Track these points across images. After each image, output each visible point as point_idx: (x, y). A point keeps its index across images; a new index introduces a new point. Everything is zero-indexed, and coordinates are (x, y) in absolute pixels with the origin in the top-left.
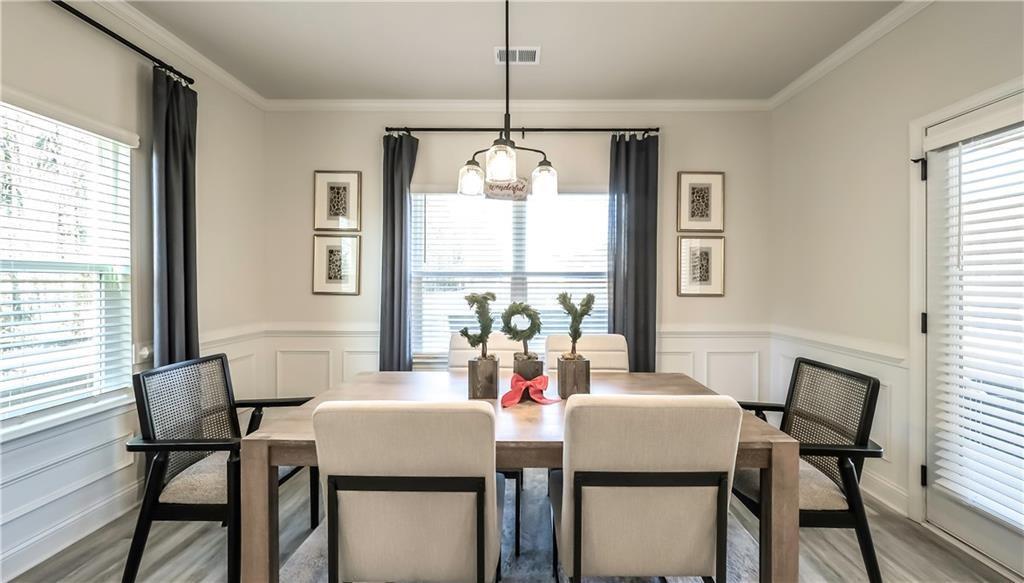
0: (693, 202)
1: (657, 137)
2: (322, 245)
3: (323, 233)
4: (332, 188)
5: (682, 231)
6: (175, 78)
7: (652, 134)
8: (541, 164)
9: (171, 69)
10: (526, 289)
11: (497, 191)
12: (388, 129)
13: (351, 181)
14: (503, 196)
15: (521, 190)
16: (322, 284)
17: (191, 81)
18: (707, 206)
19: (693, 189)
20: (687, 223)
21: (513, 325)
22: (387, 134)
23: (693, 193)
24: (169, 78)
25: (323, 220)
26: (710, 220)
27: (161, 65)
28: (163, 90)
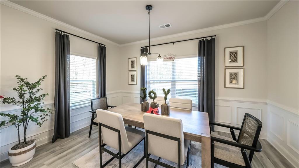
0: (230, 57)
1: (215, 38)
2: (130, 74)
3: (130, 71)
4: (132, 62)
5: (226, 67)
6: (102, 45)
7: (213, 37)
8: (159, 57)
9: (101, 44)
10: (175, 84)
11: (166, 59)
12: (142, 47)
13: (135, 59)
14: (168, 60)
15: (173, 58)
16: (130, 82)
17: (105, 45)
18: (236, 58)
19: (231, 53)
20: (228, 64)
21: (151, 95)
22: (141, 48)
23: (231, 54)
24: (101, 46)
25: (130, 69)
26: (238, 63)
27: (100, 44)
28: (100, 49)
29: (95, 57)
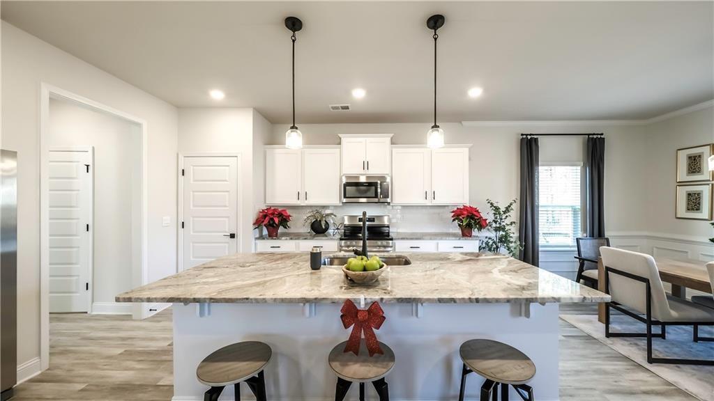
2: (684, 190)
3: (683, 184)
4: (690, 158)
6: (595, 137)
9: (594, 134)
13: (704, 150)
16: (683, 214)
17: (602, 134)
24: (592, 138)
25: (684, 177)
27: (589, 135)
28: (591, 144)
29: (578, 163)
